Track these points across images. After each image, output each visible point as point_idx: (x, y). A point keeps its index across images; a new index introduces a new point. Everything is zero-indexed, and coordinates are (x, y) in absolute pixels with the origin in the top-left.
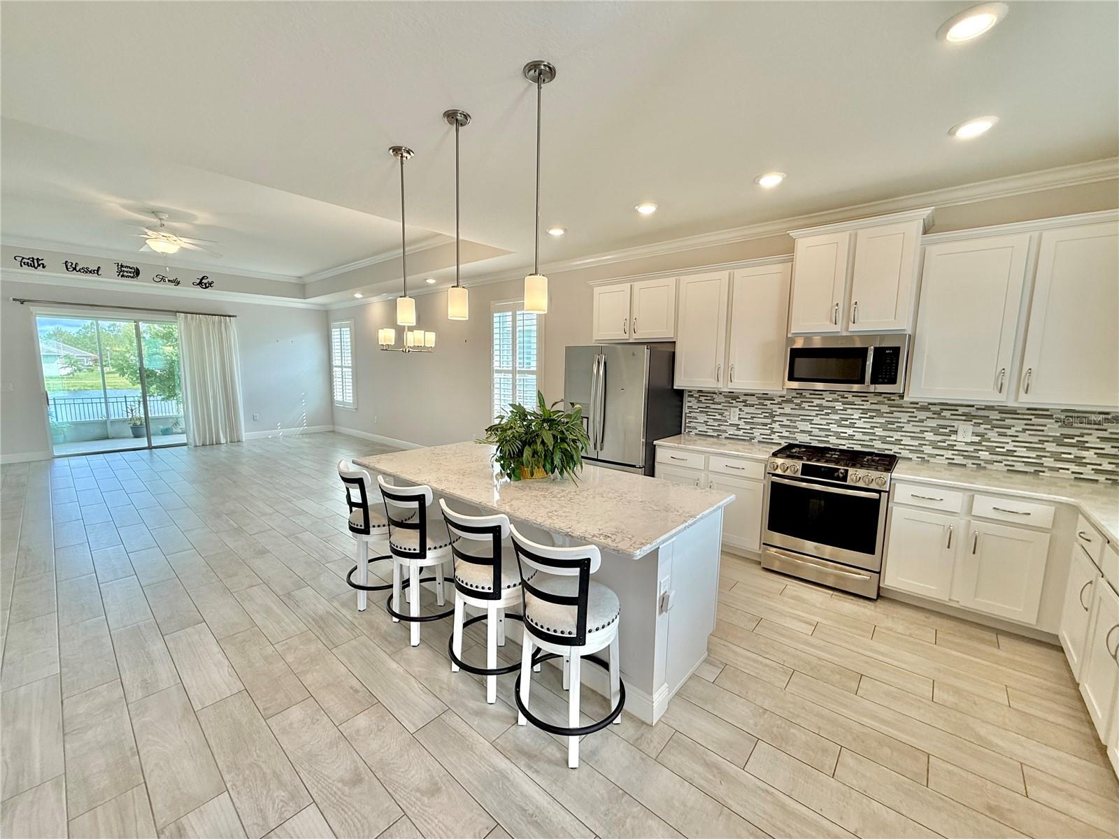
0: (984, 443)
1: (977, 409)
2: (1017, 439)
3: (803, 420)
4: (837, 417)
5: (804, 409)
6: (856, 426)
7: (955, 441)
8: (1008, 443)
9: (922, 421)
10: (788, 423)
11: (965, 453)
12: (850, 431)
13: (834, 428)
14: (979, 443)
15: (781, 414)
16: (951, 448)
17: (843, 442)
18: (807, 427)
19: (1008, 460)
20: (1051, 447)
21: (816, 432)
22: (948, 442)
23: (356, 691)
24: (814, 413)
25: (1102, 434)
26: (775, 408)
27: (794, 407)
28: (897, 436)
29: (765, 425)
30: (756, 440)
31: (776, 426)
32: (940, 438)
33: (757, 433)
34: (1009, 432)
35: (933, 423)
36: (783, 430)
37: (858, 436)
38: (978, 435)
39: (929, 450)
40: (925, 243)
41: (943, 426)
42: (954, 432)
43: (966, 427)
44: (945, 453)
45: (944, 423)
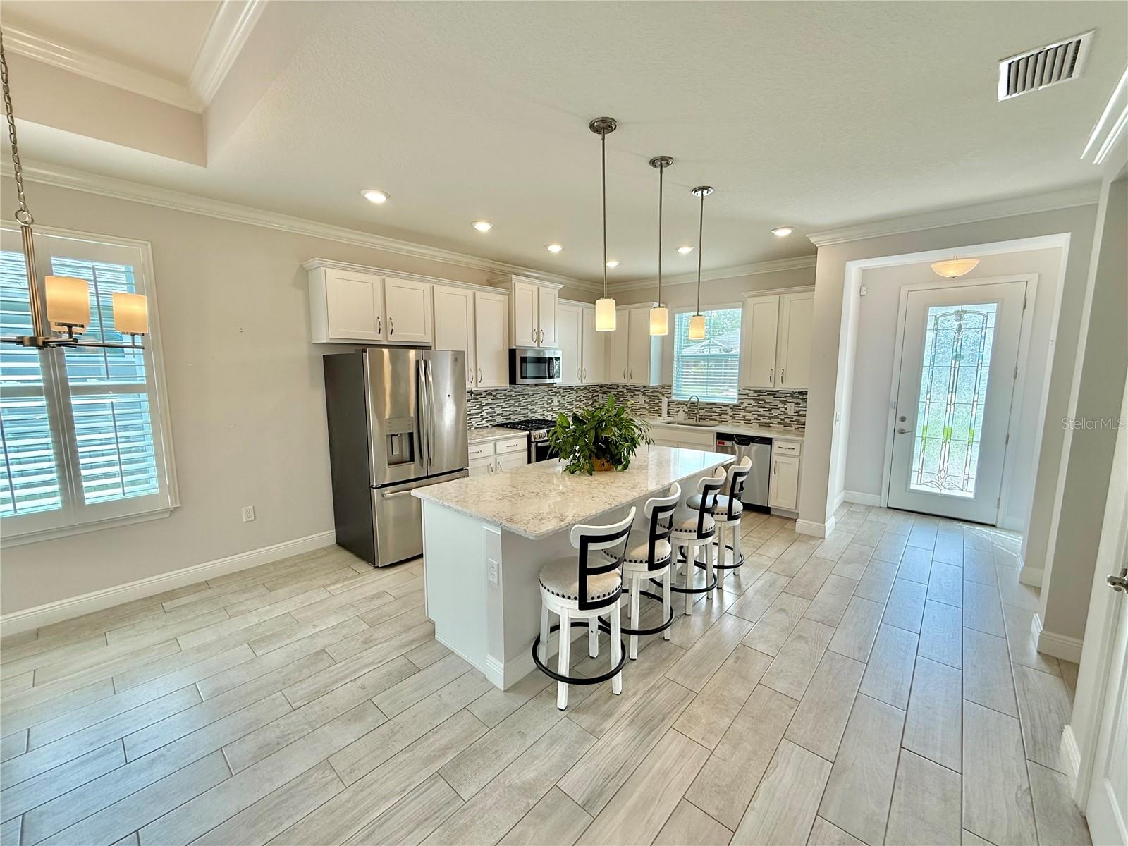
3: (498, 406)
4: (512, 401)
5: (497, 398)
9: (543, 398)
10: (490, 410)
12: (518, 409)
13: (512, 409)
14: (558, 406)
15: (487, 405)
16: (552, 410)
17: (517, 417)
18: (499, 411)
20: (575, 403)
21: (505, 413)
23: (738, 658)
24: (502, 401)
25: (583, 395)
26: (483, 399)
27: (492, 397)
28: (535, 408)
29: (478, 414)
30: (473, 428)
31: (484, 413)
32: (548, 406)
33: (473, 422)
35: (546, 398)
36: (488, 416)
37: (523, 412)
38: (559, 401)
39: (546, 413)
40: (560, 303)
41: (549, 399)
42: (553, 401)
43: (555, 399)
44: (551, 413)
45: (549, 397)
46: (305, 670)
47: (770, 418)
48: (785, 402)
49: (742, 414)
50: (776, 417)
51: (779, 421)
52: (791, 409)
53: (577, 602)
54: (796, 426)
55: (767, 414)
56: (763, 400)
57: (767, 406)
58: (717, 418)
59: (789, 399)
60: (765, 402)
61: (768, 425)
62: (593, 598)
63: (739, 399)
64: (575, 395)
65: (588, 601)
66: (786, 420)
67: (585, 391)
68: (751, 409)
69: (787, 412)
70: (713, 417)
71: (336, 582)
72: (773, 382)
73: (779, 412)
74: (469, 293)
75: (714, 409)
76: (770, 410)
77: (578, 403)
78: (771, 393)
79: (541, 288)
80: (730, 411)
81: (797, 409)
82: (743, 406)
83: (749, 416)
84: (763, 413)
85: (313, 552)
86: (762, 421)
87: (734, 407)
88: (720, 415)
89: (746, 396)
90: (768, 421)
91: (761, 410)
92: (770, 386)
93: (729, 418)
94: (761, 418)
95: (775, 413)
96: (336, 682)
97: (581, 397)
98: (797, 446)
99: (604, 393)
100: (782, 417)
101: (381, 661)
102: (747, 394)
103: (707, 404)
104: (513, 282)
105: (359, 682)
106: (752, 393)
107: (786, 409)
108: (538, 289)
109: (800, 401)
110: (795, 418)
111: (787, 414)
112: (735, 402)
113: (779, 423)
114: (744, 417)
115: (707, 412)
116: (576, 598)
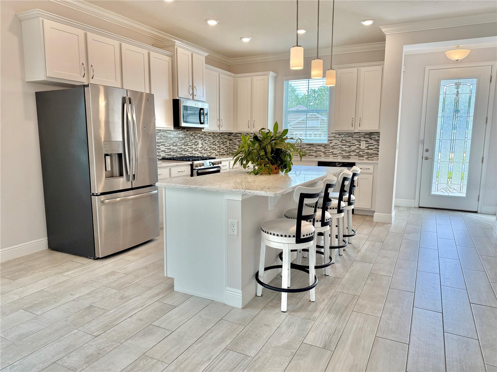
0: (203, 147)
1: (201, 134)
2: (208, 144)
6: (178, 145)
7: (198, 147)
8: (206, 146)
9: (192, 141)
11: (200, 152)
12: (176, 148)
13: (172, 147)
14: (201, 147)
16: (197, 150)
17: (175, 154)
19: (207, 152)
20: (212, 146)
22: (197, 148)
25: (217, 140)
28: (187, 147)
34: (206, 142)
37: (179, 150)
38: (202, 144)
39: (194, 152)
40: (206, 68)
41: (196, 142)
42: (198, 144)
43: (200, 142)
44: (197, 152)
45: (196, 140)
46: (86, 317)
47: (349, 152)
48: (359, 141)
49: (331, 150)
50: (354, 151)
51: (355, 153)
52: (363, 145)
53: (295, 238)
54: (367, 157)
55: (347, 149)
56: (345, 140)
57: (348, 144)
58: (314, 154)
59: (362, 139)
60: (346, 142)
61: (348, 157)
62: (304, 236)
63: (329, 140)
64: (212, 140)
65: (301, 238)
66: (361, 153)
67: (219, 138)
68: (337, 147)
69: (361, 147)
70: (311, 154)
71: (68, 270)
72: (353, 126)
73: (355, 147)
74: (145, 52)
75: (312, 148)
76: (350, 146)
77: (214, 146)
78: (350, 135)
79: (194, 54)
80: (322, 149)
81: (367, 145)
82: (331, 145)
83: (335, 151)
84: (345, 149)
85: (32, 256)
86: (345, 154)
87: (325, 146)
88: (316, 152)
89: (333, 138)
90: (348, 154)
91: (343, 147)
92: (351, 129)
93: (322, 154)
94: (343, 152)
95: (353, 148)
96: (116, 320)
97: (216, 142)
98: (371, 167)
99: (231, 140)
100: (357, 151)
101: (143, 306)
102: (334, 137)
103: (307, 144)
104: (176, 47)
105: (135, 317)
106: (337, 136)
107: (360, 145)
108: (192, 54)
109: (369, 140)
110: (366, 151)
111: (361, 149)
112: (326, 142)
113: (355, 155)
114: (332, 152)
115: (307, 150)
116: (294, 236)
